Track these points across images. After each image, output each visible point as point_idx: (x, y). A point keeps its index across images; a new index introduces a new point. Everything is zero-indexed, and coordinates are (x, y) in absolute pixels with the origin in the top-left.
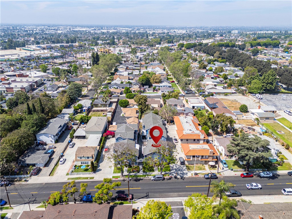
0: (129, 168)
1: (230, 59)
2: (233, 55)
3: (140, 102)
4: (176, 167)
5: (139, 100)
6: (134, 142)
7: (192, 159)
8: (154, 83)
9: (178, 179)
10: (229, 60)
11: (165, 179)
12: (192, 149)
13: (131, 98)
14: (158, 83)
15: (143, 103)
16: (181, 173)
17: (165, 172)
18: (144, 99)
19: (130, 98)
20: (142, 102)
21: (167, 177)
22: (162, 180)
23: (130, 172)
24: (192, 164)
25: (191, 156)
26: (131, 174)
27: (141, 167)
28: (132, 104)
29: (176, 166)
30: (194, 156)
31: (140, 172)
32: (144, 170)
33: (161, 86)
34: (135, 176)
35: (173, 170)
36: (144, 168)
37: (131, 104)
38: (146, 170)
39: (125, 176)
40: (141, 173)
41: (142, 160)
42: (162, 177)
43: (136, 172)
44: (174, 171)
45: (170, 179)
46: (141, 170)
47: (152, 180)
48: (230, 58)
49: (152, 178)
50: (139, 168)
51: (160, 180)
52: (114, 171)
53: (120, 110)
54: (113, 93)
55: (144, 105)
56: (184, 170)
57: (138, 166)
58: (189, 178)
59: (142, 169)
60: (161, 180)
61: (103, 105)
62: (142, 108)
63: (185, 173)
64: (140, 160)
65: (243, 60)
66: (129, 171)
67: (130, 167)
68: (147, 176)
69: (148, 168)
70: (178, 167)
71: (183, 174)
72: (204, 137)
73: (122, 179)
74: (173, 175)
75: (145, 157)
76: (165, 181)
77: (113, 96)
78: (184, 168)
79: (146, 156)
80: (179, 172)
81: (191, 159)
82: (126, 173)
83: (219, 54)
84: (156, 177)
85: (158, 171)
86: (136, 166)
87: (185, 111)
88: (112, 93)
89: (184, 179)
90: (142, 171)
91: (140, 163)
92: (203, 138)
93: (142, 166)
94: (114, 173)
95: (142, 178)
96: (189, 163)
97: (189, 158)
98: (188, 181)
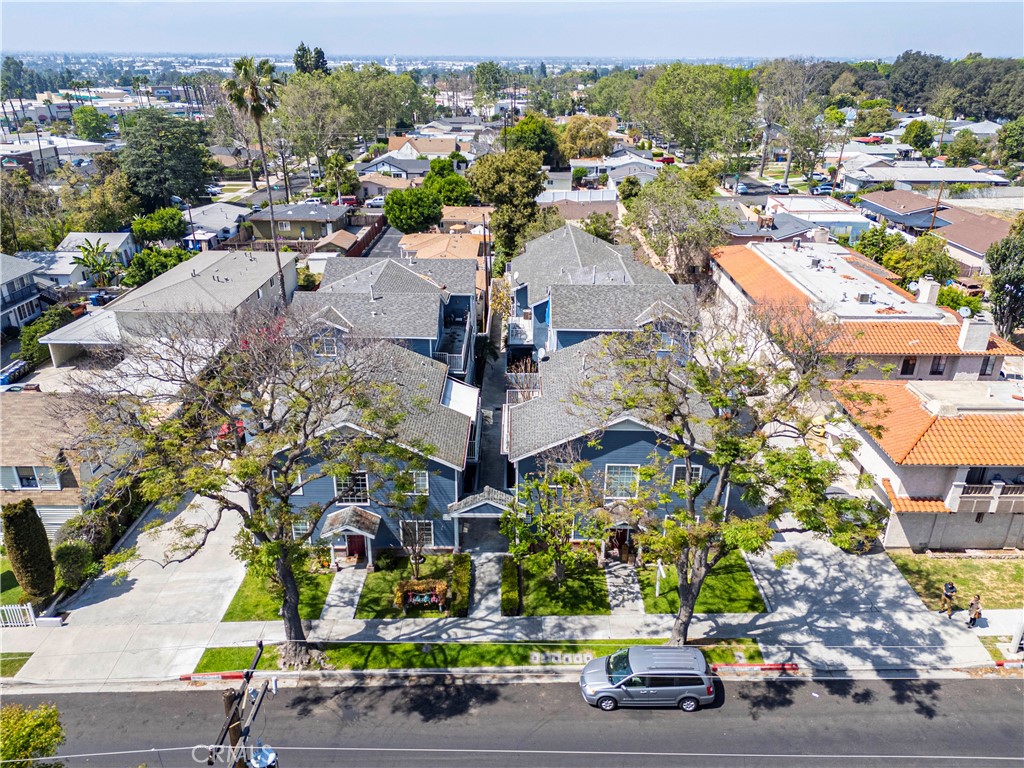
0: (377, 569)
1: (912, 89)
2: (926, 74)
3: (502, 188)
4: (810, 572)
5: (494, 177)
6: (443, 366)
7: (962, 504)
8: (574, 157)
9: (865, 697)
10: (907, 95)
11: (731, 695)
12: (952, 414)
13: (456, 200)
14: (599, 155)
15: (520, 190)
16: (869, 633)
17: (712, 613)
18: (524, 172)
19: (450, 199)
20: (512, 189)
21: (741, 669)
22: (698, 708)
23: (380, 615)
24: (949, 543)
25: (950, 471)
26: (389, 632)
27: (487, 566)
28: (459, 223)
29: (808, 562)
30: (978, 478)
31: (479, 613)
32: (514, 595)
33: (613, 169)
34: (429, 652)
35: (789, 602)
36: (515, 575)
37: (454, 223)
38: (529, 600)
39: (324, 646)
40: (486, 624)
41: (494, 501)
42: (699, 670)
43: (433, 607)
44: (801, 608)
45: (779, 692)
46: (484, 596)
47: (597, 705)
48: (912, 85)
49: (597, 684)
50: (466, 578)
51: (678, 707)
52: (239, 595)
53: (391, 248)
54: (372, 190)
55: (525, 206)
56: (894, 604)
57: (461, 560)
58: (974, 687)
59: (492, 588)
60: (690, 705)
61: (303, 229)
62: (511, 221)
63: (921, 634)
64: (478, 500)
65: (986, 81)
66: (376, 601)
67: (390, 568)
68: (536, 656)
69: (552, 572)
70: (823, 572)
71: (899, 639)
72: (992, 345)
73: (293, 683)
74: (797, 649)
75: (522, 474)
76: (734, 716)
77: (367, 202)
78: (891, 584)
79: (531, 466)
80: (856, 624)
81: (953, 500)
82: (339, 623)
83: (854, 85)
84: (637, 669)
85: (647, 610)
86: (442, 560)
87: (774, 227)
88: (366, 190)
89: (926, 699)
90: (493, 601)
91: (478, 533)
92: (983, 351)
93: (500, 560)
94: (229, 616)
95: (488, 675)
96: (921, 540)
97: (931, 489)
98: (983, 719)
